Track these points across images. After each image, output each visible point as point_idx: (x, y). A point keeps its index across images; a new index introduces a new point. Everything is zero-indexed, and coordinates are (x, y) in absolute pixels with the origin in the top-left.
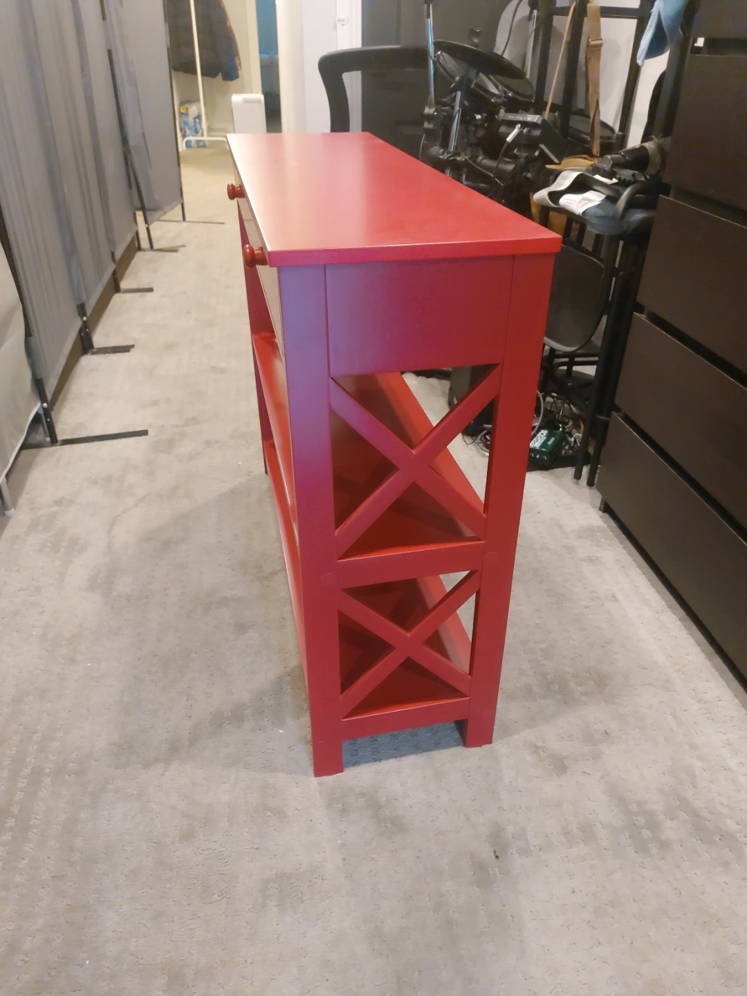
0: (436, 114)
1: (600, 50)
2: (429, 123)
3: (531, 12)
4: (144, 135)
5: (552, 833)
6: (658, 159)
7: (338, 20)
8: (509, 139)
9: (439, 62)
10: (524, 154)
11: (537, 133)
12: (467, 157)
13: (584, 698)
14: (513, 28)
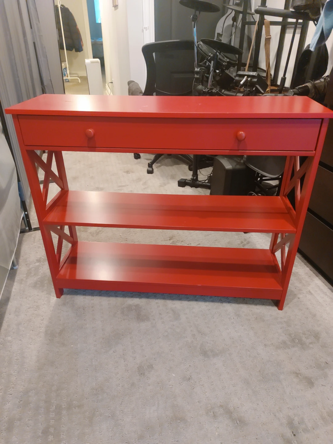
0: (200, 70)
1: (270, 40)
2: (197, 75)
3: (233, 23)
5: (316, 419)
7: (144, 28)
8: (242, 83)
9: (199, 48)
10: (248, 89)
11: (255, 80)
12: (217, 90)
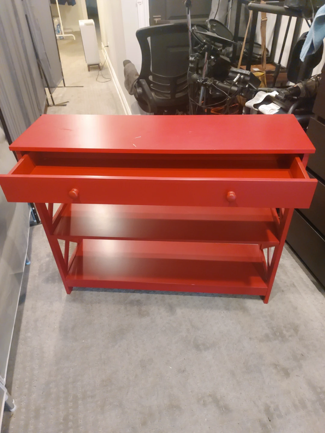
0: (195, 60)
1: (266, 22)
2: (192, 64)
4: (46, 53)
6: (304, 91)
7: (138, 3)
8: (235, 80)
9: (194, 33)
10: (241, 86)
11: (248, 79)
12: (212, 82)
13: (290, 338)
14: (220, 3)
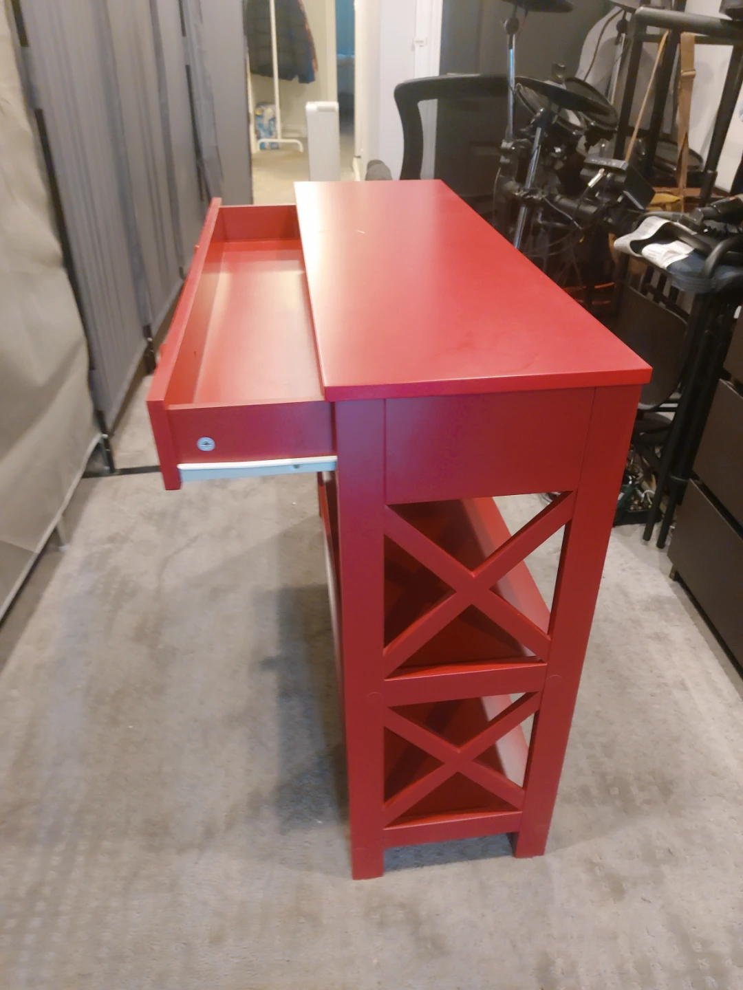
0: (513, 148)
1: (692, 81)
2: (506, 158)
3: (619, 35)
4: (217, 148)
5: (605, 972)
7: (418, 42)
8: (591, 184)
9: (520, 94)
10: (606, 200)
11: (622, 179)
12: (544, 196)
13: (646, 807)
14: (598, 51)
